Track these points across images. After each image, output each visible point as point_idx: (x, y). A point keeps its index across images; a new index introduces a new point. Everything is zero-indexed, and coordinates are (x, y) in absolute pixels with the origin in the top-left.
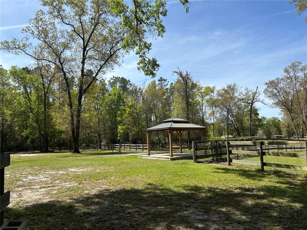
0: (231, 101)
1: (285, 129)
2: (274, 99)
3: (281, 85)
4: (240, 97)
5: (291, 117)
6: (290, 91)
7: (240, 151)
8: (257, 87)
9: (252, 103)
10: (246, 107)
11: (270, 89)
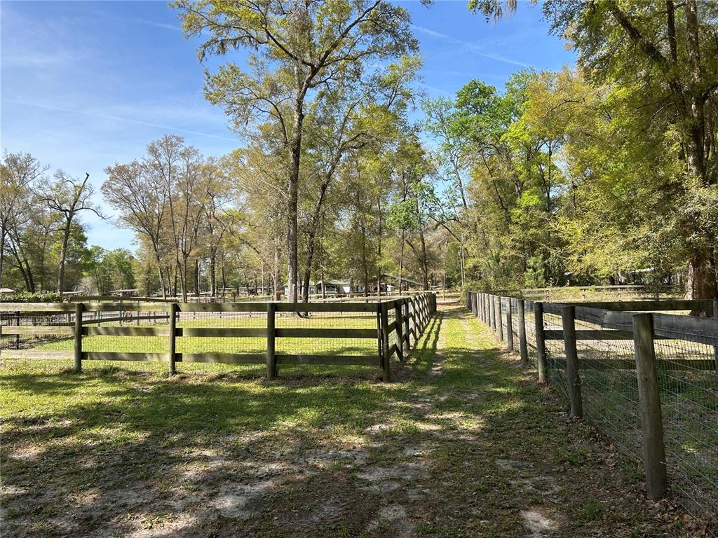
0: (15, 197)
1: (142, 276)
2: (123, 209)
3: (141, 180)
4: (41, 192)
5: (156, 250)
6: (157, 196)
7: (29, 327)
8: (88, 175)
9: (72, 212)
10: (56, 218)
11: (117, 185)
